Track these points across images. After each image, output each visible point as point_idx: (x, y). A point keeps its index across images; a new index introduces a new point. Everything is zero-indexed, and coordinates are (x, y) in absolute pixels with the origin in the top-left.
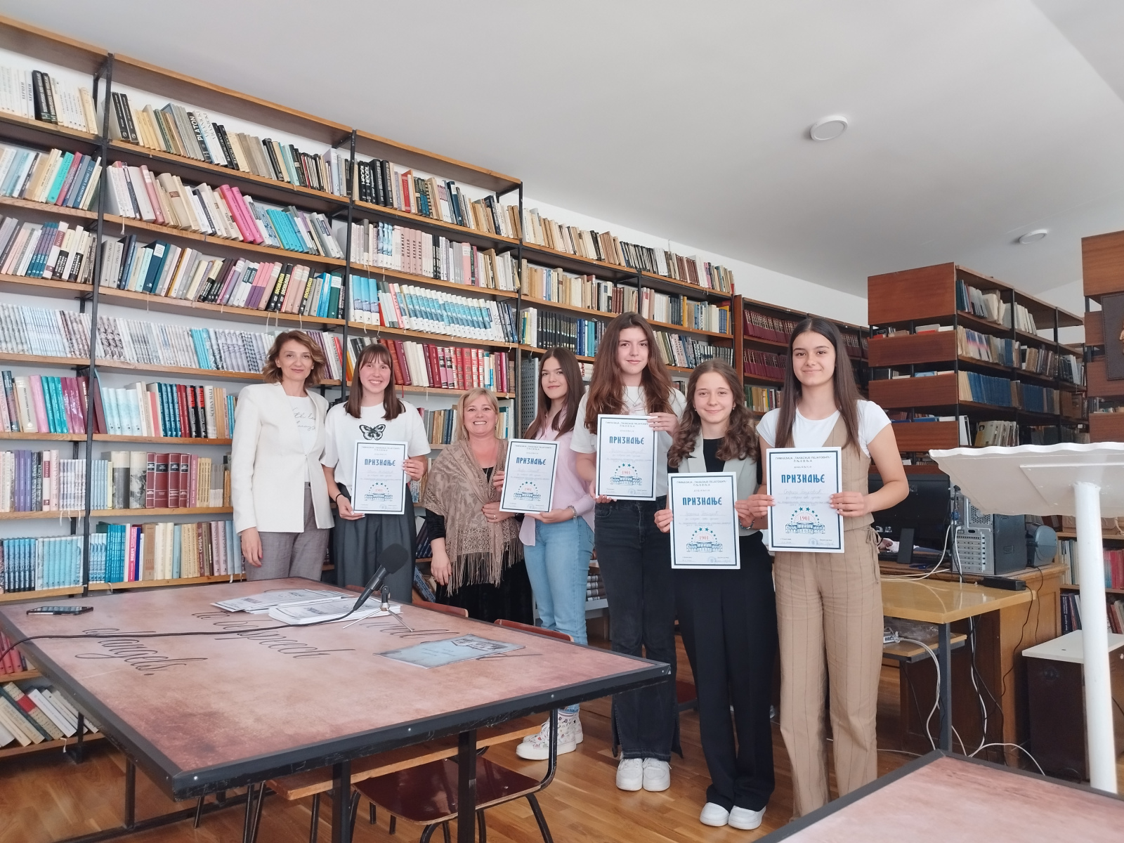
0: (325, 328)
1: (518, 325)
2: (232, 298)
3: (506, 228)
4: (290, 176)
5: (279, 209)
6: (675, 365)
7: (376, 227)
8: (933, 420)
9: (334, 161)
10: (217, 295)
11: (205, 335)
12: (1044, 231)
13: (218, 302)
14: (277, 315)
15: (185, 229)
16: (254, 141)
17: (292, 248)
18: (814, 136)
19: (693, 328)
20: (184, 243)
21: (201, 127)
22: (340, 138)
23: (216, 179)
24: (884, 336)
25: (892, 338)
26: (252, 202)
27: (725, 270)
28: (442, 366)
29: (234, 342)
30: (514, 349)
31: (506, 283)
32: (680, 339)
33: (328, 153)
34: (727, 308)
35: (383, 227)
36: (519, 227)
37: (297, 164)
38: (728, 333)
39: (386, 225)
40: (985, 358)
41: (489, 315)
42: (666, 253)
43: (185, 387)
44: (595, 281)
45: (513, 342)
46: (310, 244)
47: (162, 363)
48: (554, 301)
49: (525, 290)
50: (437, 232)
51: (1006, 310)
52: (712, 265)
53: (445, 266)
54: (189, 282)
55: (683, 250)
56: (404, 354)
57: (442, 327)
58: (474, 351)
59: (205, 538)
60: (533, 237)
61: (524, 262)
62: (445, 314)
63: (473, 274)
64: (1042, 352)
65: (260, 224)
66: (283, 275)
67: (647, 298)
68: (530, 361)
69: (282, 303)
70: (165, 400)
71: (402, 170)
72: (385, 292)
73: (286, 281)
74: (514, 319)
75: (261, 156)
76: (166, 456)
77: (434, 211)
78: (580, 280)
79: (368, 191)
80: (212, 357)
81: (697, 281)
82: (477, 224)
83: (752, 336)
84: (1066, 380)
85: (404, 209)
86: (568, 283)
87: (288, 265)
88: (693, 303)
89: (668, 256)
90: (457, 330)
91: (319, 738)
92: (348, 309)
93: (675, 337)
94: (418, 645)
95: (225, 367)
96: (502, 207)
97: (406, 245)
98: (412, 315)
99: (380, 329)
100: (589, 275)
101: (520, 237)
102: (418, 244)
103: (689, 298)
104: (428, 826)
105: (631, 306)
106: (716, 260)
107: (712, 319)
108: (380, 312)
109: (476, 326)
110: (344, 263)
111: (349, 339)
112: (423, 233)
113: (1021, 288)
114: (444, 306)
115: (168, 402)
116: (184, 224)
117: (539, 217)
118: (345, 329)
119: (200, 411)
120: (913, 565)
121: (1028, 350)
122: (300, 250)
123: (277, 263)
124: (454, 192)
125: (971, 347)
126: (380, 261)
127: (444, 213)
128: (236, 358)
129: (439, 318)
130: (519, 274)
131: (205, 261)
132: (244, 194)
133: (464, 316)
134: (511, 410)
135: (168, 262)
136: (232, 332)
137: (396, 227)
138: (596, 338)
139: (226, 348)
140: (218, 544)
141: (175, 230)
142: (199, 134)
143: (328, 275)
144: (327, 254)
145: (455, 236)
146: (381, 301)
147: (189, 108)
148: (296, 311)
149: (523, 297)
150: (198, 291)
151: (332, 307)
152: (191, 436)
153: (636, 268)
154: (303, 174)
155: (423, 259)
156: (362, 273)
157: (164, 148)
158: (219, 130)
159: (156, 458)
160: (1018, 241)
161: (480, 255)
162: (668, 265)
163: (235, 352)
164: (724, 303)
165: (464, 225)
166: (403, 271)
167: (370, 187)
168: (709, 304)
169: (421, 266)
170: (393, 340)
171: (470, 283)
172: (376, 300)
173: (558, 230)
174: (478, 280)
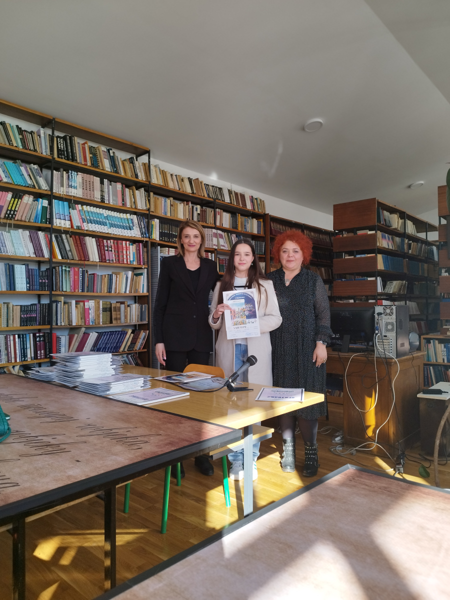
0: (40, 229)
1: (148, 229)
3: (141, 175)
4: (17, 143)
5: (11, 162)
7: (68, 173)
8: (365, 279)
9: (42, 135)
12: (422, 182)
14: (12, 222)
17: (19, 184)
18: (306, 129)
19: (243, 231)
22: (46, 122)
24: (341, 236)
25: (345, 237)
27: (261, 200)
28: (106, 250)
30: (146, 241)
31: (141, 205)
33: (39, 131)
34: (262, 220)
35: (72, 173)
36: (148, 174)
37: (21, 136)
38: (262, 234)
39: (73, 172)
40: (391, 247)
41: (133, 223)
42: (229, 190)
44: (191, 205)
45: (146, 237)
46: (29, 182)
48: (169, 215)
49: (152, 209)
50: (102, 176)
51: (402, 223)
52: (254, 197)
53: (107, 196)
55: (238, 189)
56: (85, 244)
57: (106, 229)
58: (124, 242)
60: (156, 180)
61: (152, 194)
62: (108, 222)
63: (123, 200)
64: (419, 244)
66: (13, 199)
67: (219, 214)
68: (155, 248)
69: (15, 215)
71: (82, 141)
72: (73, 209)
73: (16, 202)
74: (146, 225)
77: (100, 165)
78: (182, 204)
79: (63, 153)
81: (246, 206)
82: (125, 172)
84: (431, 259)
85: (83, 163)
86: (176, 206)
88: (244, 218)
89: (230, 192)
90: (115, 231)
92: (53, 218)
93: (235, 235)
96: (139, 164)
97: (85, 183)
98: (89, 222)
99: (71, 230)
100: (187, 201)
101: (149, 180)
102: (91, 183)
103: (241, 215)
105: (210, 220)
106: (257, 194)
107: (253, 226)
108: (71, 220)
109: (125, 228)
110: (49, 193)
111: (53, 235)
112: (95, 177)
113: (409, 212)
114: (107, 217)
117: (160, 169)
118: (50, 230)
121: (412, 244)
122: (24, 185)
123: (10, 192)
124: (112, 155)
125: (384, 242)
126: (70, 192)
127: (107, 166)
129: (104, 224)
130: (149, 201)
133: (119, 223)
134: (145, 274)
137: (79, 173)
143: (41, 200)
144: (40, 188)
145: (113, 179)
146: (71, 214)
149: (151, 213)
151: (43, 218)
153: (213, 198)
154: (24, 142)
155: (95, 191)
156: (60, 198)
160: (409, 187)
161: (127, 190)
162: (230, 197)
164: (260, 218)
165: (118, 173)
166: (83, 197)
167: (64, 151)
168: (252, 218)
169: (94, 195)
170: (78, 236)
171: (121, 205)
172: (68, 214)
173: (170, 176)
174: (126, 203)
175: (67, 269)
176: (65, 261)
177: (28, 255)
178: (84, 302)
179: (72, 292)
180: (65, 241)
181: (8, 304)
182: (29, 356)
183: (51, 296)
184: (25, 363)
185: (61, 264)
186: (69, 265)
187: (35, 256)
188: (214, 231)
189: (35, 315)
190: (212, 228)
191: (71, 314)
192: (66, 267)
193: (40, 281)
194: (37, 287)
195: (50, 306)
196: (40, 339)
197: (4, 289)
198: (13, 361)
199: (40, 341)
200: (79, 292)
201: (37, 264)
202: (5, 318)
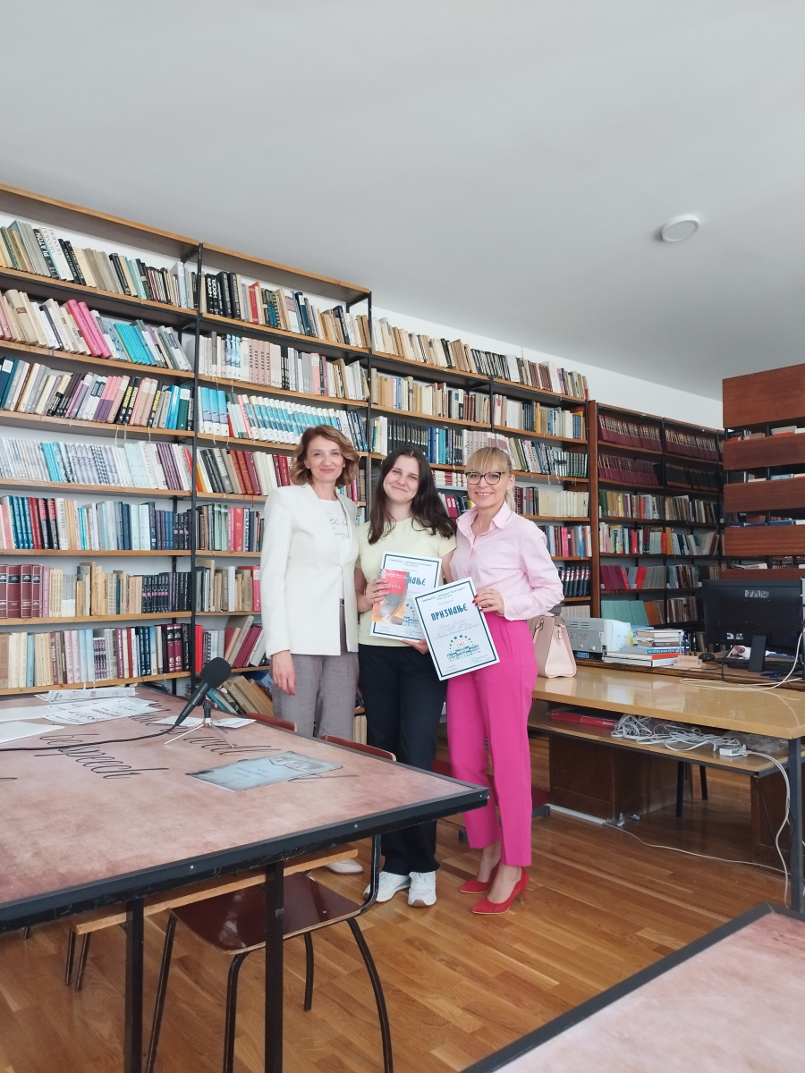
0: (177, 440)
1: (368, 433)
2: (80, 412)
3: (356, 339)
4: (137, 290)
5: (127, 323)
6: (529, 471)
7: (224, 339)
8: (790, 523)
9: (181, 275)
10: (65, 409)
11: (55, 449)
13: (67, 416)
14: (126, 428)
15: (34, 344)
16: (101, 256)
17: (140, 361)
18: (666, 237)
19: (546, 434)
20: (32, 358)
21: (47, 243)
22: (188, 251)
23: (63, 295)
24: (739, 439)
25: (748, 441)
26: (98, 315)
27: (579, 375)
29: (85, 455)
30: (364, 458)
31: (355, 392)
32: (533, 445)
33: (175, 267)
34: (581, 413)
35: (231, 339)
36: (367, 336)
37: (144, 278)
38: (582, 439)
39: (234, 337)
42: (518, 359)
43: (37, 500)
44: (446, 389)
45: (364, 451)
46: (158, 357)
47: (14, 476)
48: (405, 409)
49: (375, 399)
50: (285, 342)
52: (565, 370)
53: (294, 377)
54: (38, 397)
55: (536, 356)
56: (254, 464)
57: (291, 437)
59: (59, 647)
60: (383, 346)
61: (374, 371)
62: (294, 424)
63: (322, 384)
65: (107, 338)
66: (131, 388)
67: (499, 405)
69: (130, 416)
70: (17, 513)
71: (249, 282)
72: (234, 404)
73: (134, 394)
74: (363, 428)
75: (108, 271)
76: (19, 567)
77: (281, 322)
78: (431, 388)
79: (216, 303)
80: (63, 470)
81: (550, 386)
82: (326, 335)
83: (606, 441)
85: (251, 321)
86: (419, 392)
87: (136, 378)
88: (546, 409)
89: (520, 363)
91: (91, 878)
92: (198, 420)
93: (528, 443)
94: (233, 763)
95: (75, 479)
96: (351, 317)
97: (254, 356)
98: (261, 425)
99: (229, 440)
100: (440, 382)
101: (369, 346)
102: (266, 355)
103: (542, 405)
104: (237, 956)
105: (482, 416)
106: (570, 366)
107: (566, 425)
108: (229, 423)
110: (192, 375)
111: (198, 451)
112: (271, 344)
114: (293, 417)
115: (20, 515)
116: (31, 339)
117: (388, 326)
118: (194, 441)
119: (53, 523)
120: (766, 672)
122: (149, 363)
123: (125, 376)
124: (302, 303)
126: (228, 373)
127: (292, 324)
128: (87, 470)
129: (288, 428)
130: (369, 383)
131: (53, 376)
132: (90, 309)
135: (16, 378)
136: (82, 445)
137: (243, 338)
138: (447, 445)
139: (76, 460)
140: (71, 653)
141: (23, 346)
142: (45, 250)
143: (176, 387)
144: (175, 367)
145: (304, 347)
146: (230, 413)
147: (35, 226)
148: (144, 423)
149: (373, 406)
150: (47, 405)
151: (181, 420)
152: (43, 547)
153: (487, 375)
154: (150, 288)
155: (272, 370)
156: (210, 385)
157: (10, 265)
158: (66, 246)
159: (8, 569)
161: (329, 365)
162: (521, 371)
163: (85, 464)
164: (578, 409)
165: (313, 336)
166: (251, 381)
167: (217, 300)
168: (562, 410)
169: (270, 377)
170: (242, 451)
171: (319, 393)
172: (225, 412)
173: (408, 338)
174: (327, 390)
175: (223, 511)
176: (217, 495)
177: (154, 487)
178: (252, 569)
179: (232, 552)
180: (219, 460)
181: (118, 573)
182: (154, 666)
183: (193, 557)
184: (147, 679)
185: (212, 501)
186: (225, 503)
187: (166, 487)
188: (490, 435)
189: (166, 593)
190: (485, 430)
191: (226, 591)
192: (220, 506)
193: (176, 532)
194: (169, 544)
195: (191, 576)
196: (174, 636)
197: (113, 547)
198: (127, 675)
199: (173, 640)
200: (243, 550)
201: (171, 502)
202: (114, 598)
